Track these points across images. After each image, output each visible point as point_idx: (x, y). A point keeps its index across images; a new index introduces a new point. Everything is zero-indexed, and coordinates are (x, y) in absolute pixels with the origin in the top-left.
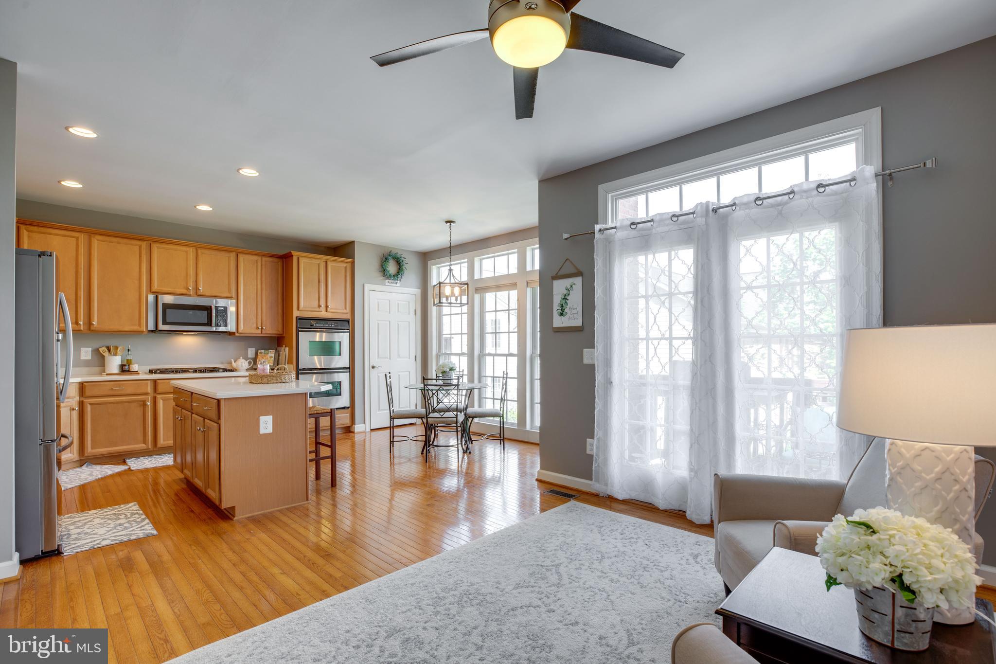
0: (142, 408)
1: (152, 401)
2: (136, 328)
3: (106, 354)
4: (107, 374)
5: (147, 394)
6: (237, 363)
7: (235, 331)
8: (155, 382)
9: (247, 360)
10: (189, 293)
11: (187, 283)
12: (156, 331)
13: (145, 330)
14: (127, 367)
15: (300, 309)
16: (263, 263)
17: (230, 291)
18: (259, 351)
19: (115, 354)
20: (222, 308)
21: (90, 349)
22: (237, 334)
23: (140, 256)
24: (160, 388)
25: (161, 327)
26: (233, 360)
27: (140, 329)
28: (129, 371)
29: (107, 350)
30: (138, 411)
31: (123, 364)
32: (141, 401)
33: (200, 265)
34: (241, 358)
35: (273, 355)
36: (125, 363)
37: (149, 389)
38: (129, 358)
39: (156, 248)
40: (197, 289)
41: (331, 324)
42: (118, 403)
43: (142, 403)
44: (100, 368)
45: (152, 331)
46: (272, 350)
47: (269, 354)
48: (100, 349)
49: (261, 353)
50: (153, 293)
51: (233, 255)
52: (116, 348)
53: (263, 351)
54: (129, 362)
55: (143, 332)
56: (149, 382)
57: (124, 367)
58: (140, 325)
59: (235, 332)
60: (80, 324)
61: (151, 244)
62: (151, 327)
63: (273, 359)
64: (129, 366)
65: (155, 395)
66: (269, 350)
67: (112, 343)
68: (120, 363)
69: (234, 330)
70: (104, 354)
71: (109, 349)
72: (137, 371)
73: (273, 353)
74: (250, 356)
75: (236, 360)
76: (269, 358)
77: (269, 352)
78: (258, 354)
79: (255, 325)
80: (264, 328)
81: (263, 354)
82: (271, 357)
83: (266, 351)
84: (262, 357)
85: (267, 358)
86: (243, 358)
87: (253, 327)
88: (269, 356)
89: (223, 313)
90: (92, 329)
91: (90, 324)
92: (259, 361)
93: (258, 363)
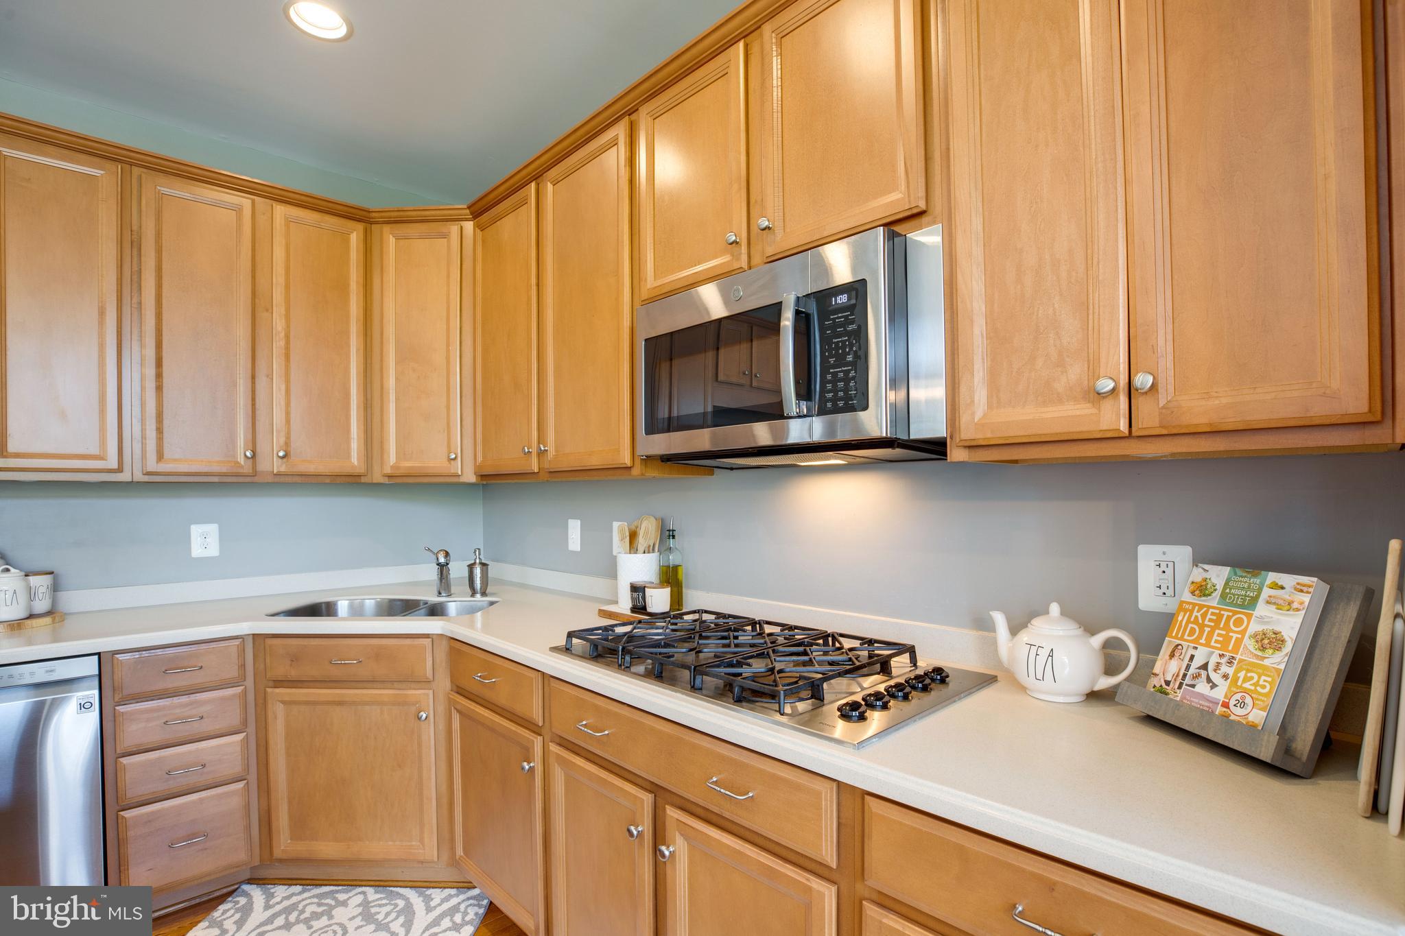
6: (1024, 637)
9: (1091, 631)
10: (737, 264)
11: (730, 219)
14: (638, 595)
18: (1205, 576)
20: (842, 299)
25: (644, 444)
26: (999, 619)
34: (1055, 608)
35: (1290, 626)
38: (673, 559)
46: (1288, 580)
47: (1262, 609)
49: (1202, 589)
57: (634, 595)
63: (1276, 660)
66: (1272, 577)
73: (1295, 605)
74: (1149, 599)
75: (1024, 625)
76: (1249, 644)
77: (1266, 592)
78: (1187, 597)
79: (1075, 372)
80: (1143, 380)
81: (1214, 601)
82: (1271, 641)
83: (1247, 581)
84: (1202, 627)
85: (1239, 642)
86: (1064, 613)
87: (1060, 386)
88: (1254, 627)
89: (846, 324)
90: (546, 466)
91: (541, 452)
92: (1172, 656)
93: (1167, 667)
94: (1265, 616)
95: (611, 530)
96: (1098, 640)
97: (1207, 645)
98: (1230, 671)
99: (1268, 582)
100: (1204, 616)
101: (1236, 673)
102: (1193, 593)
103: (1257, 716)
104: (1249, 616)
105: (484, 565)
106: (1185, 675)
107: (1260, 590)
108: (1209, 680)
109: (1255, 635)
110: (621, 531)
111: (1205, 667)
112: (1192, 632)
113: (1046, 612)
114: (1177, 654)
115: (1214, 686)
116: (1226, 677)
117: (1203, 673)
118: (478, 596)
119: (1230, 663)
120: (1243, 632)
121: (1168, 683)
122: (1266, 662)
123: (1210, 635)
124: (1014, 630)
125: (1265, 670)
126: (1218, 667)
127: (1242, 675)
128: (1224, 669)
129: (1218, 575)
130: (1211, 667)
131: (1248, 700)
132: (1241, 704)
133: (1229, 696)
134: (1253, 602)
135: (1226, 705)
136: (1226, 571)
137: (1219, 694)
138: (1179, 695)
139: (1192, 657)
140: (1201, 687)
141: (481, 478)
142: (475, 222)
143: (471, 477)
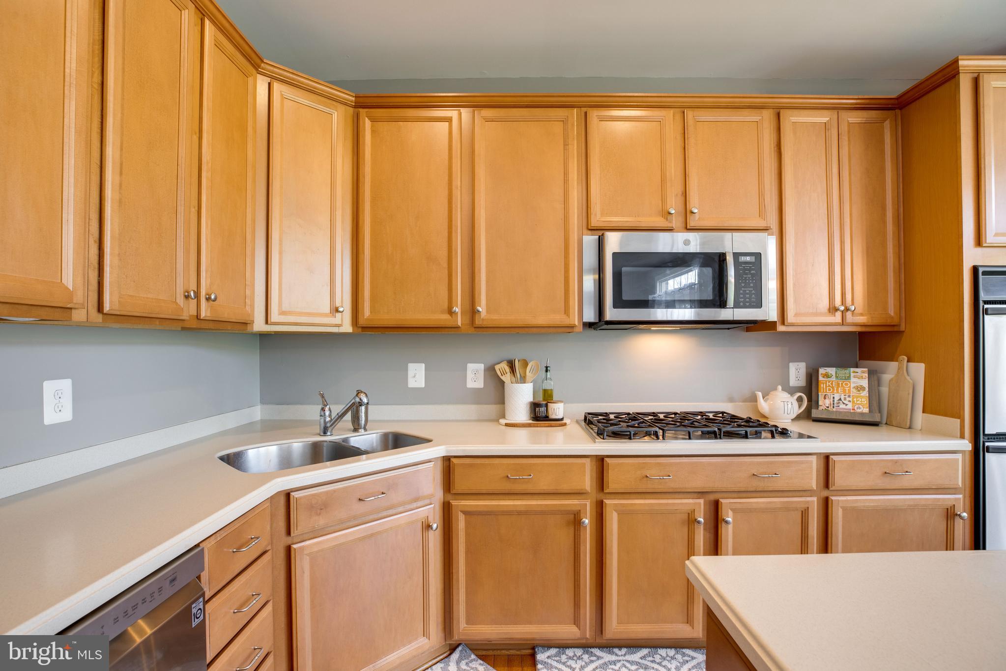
0: (571, 530)
1: (594, 514)
2: (558, 318)
3: (507, 378)
4: (507, 425)
5: (580, 494)
6: (770, 399)
7: (775, 319)
8: (601, 461)
9: (792, 394)
11: (663, 200)
12: (600, 324)
13: (576, 323)
14: (543, 409)
15: (986, 242)
16: (844, 128)
17: (763, 212)
18: (822, 371)
19: (523, 380)
20: (748, 259)
21: (481, 367)
22: (781, 328)
23: (566, 145)
24: (614, 481)
25: (611, 314)
26: (759, 395)
27: (567, 321)
28: (546, 418)
29: (508, 370)
30: (564, 537)
31: (536, 401)
32: (567, 512)
33: (691, 152)
34: (780, 387)
35: (865, 383)
36: (540, 399)
37: (587, 482)
38: (548, 385)
39: (596, 121)
40: (687, 212)
42: (520, 513)
43: (572, 517)
44: (498, 406)
45: (590, 325)
46: (857, 370)
47: (853, 379)
48: (497, 367)
49: (827, 376)
50: (593, 230)
51: (767, 116)
52: (525, 364)
53: (832, 371)
54: (548, 396)
55: (572, 327)
56: (588, 460)
57: (537, 409)
58: (567, 311)
59: (775, 322)
60: (455, 313)
61: (586, 113)
62: (590, 315)
63: (865, 393)
64: (546, 406)
65: (601, 496)
66: (852, 370)
67: (517, 351)
68: (531, 399)
70: (503, 378)
71: (511, 365)
72: (562, 419)
73: (864, 377)
75: (767, 394)
76: (854, 390)
77: (852, 375)
79: (825, 302)
81: (834, 378)
82: (860, 388)
83: (842, 372)
84: (833, 388)
85: (849, 391)
86: (783, 390)
88: (853, 385)
89: (750, 270)
90: (478, 322)
91: (472, 312)
92: (825, 398)
93: (825, 402)
94: (854, 382)
95: (466, 370)
96: (795, 397)
97: (838, 392)
98: (851, 399)
99: (851, 371)
100: (832, 384)
101: (853, 399)
102: (823, 377)
104: (850, 382)
106: (834, 404)
107: (850, 374)
108: (844, 403)
109: (854, 387)
110: (480, 370)
111: (840, 399)
112: (830, 390)
113: (777, 389)
114: (827, 397)
115: (846, 405)
116: (850, 401)
117: (840, 401)
118: (362, 431)
119: (849, 396)
120: (850, 387)
121: (828, 407)
122: (862, 395)
123: (837, 390)
124: (765, 399)
125: (863, 397)
126: (845, 399)
127: (855, 399)
128: (848, 399)
130: (842, 399)
131: (861, 406)
132: (860, 408)
133: (853, 406)
134: (849, 378)
135: (854, 409)
136: (834, 369)
137: (850, 406)
138: (834, 410)
139: (834, 398)
140: (842, 406)
141: (365, 328)
142: (363, 112)
143: (347, 328)
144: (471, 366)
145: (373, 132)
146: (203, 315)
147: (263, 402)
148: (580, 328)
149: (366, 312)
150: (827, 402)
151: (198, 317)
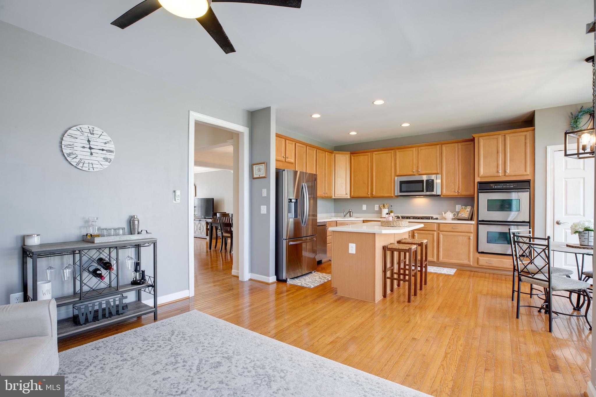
2: (389, 195)
3: (382, 208)
6: (446, 214)
9: (452, 213)
10: (414, 174)
11: (413, 168)
13: (393, 196)
15: (480, 176)
16: (460, 147)
17: (437, 169)
18: (462, 207)
19: (386, 208)
20: (431, 181)
21: (378, 205)
22: (441, 196)
23: (391, 158)
26: (443, 213)
27: (391, 196)
29: (383, 206)
33: (420, 157)
34: (449, 211)
35: (469, 210)
38: (392, 210)
39: (398, 152)
40: (418, 171)
41: (510, 186)
44: (381, 214)
45: (397, 196)
46: (469, 207)
47: (467, 209)
48: (380, 205)
51: (439, 146)
52: (387, 205)
54: (391, 212)
55: (393, 197)
58: (391, 194)
60: (369, 194)
61: (396, 151)
63: (468, 212)
66: (468, 207)
68: (387, 212)
69: (440, 194)
74: (457, 210)
76: (466, 212)
78: (461, 209)
79: (453, 190)
80: (459, 191)
81: (463, 209)
82: (468, 211)
87: (452, 191)
89: (431, 183)
90: (373, 196)
91: (372, 194)
93: (460, 215)
95: (375, 206)
96: (453, 214)
103: (467, 216)
104: (465, 210)
105: (352, 212)
110: (377, 207)
112: (461, 212)
113: (448, 211)
118: (351, 217)
123: (463, 212)
124: (445, 214)
126: (463, 214)
127: (465, 214)
129: (464, 207)
136: (464, 206)
137: (464, 216)
138: (460, 217)
140: (463, 216)
141: (352, 197)
142: (351, 155)
143: (349, 197)
144: (376, 206)
145: (354, 159)
146: (326, 196)
147: (334, 213)
148: (394, 197)
149: (352, 194)
150: (460, 214)
151: (325, 196)
